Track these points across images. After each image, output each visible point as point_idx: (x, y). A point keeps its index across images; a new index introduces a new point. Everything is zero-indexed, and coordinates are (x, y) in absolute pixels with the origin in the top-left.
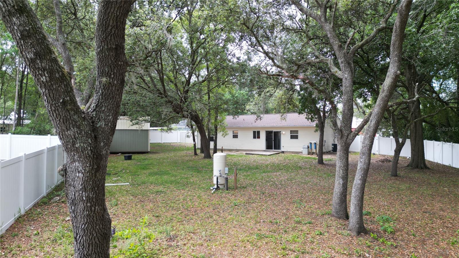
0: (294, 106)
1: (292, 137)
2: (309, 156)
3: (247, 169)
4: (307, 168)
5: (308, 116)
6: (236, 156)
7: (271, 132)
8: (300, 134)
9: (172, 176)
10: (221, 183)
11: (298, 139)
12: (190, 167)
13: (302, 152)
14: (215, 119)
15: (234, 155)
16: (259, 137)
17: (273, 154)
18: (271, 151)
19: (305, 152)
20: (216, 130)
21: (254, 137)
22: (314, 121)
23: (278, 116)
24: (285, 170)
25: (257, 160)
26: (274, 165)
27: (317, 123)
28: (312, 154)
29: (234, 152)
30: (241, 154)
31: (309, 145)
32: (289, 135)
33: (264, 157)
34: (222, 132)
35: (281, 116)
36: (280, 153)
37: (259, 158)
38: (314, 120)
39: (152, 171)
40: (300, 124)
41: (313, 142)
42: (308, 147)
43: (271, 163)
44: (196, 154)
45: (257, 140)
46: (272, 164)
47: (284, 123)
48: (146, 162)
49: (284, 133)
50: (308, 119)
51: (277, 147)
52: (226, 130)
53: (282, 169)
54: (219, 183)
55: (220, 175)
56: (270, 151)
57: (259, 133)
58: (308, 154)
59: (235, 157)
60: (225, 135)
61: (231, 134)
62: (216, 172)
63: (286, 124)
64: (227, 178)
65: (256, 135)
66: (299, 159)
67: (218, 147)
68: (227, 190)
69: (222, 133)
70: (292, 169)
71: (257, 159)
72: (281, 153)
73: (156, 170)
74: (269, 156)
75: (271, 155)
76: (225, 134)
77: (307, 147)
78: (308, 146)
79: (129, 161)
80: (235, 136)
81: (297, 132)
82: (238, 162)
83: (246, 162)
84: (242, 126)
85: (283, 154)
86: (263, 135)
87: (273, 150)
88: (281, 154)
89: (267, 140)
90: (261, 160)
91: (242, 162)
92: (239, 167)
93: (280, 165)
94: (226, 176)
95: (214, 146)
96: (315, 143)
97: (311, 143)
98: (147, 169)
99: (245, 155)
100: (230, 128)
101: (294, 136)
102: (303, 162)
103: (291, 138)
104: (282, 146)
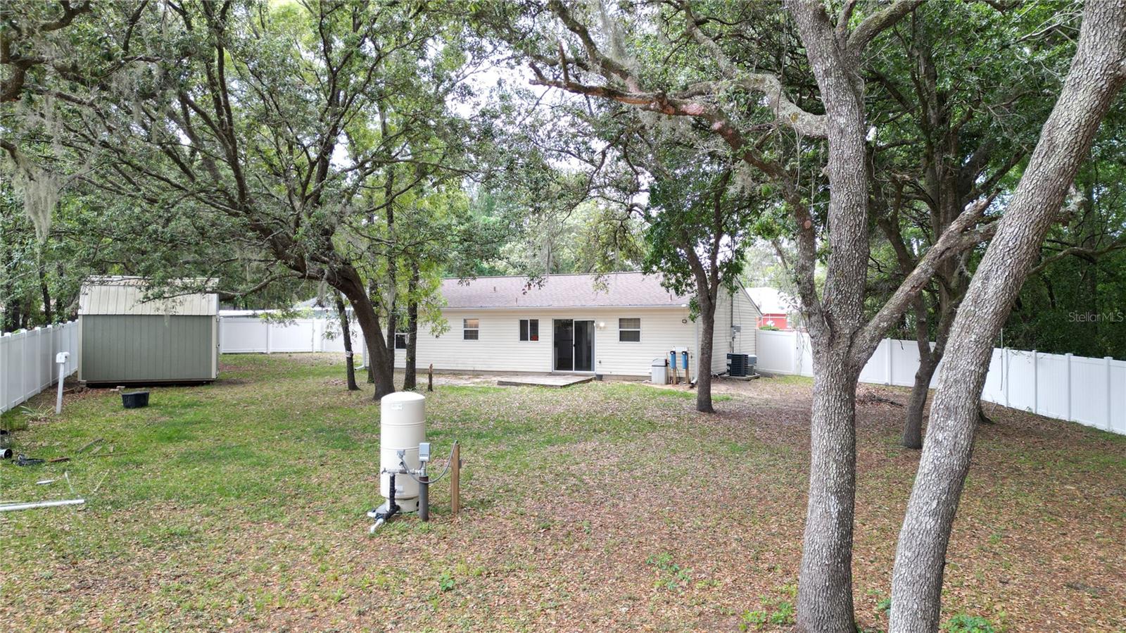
0: (630, 251)
1: (624, 337)
2: (669, 387)
3: (499, 432)
4: (669, 427)
5: (669, 279)
6: (472, 389)
7: (569, 323)
8: (644, 329)
9: (254, 466)
10: (406, 495)
11: (639, 340)
12: (322, 430)
13: (649, 378)
14: (411, 285)
15: (464, 388)
16: (535, 337)
17: (573, 384)
18: (568, 374)
19: (659, 375)
20: (414, 317)
21: (523, 337)
22: (682, 293)
23: (588, 279)
24: (608, 432)
25: (528, 402)
26: (577, 418)
27: (692, 299)
28: (677, 383)
29: (467, 377)
30: (485, 385)
31: (670, 359)
32: (615, 330)
33: (548, 394)
34: (431, 322)
35: (596, 279)
36: (591, 380)
37: (536, 395)
38: (684, 291)
39: (194, 445)
40: (645, 302)
41: (679, 350)
42: (667, 364)
43: (568, 411)
44: (353, 386)
45: (529, 344)
46: (570, 415)
47: (603, 299)
48: (190, 415)
49: (602, 324)
50: (667, 287)
51: (584, 364)
52: (441, 318)
53: (601, 431)
54: (397, 495)
55: (401, 468)
56: (564, 375)
57: (535, 324)
58: (667, 383)
59: (469, 392)
60: (438, 332)
61: (457, 328)
62: (389, 460)
63: (607, 302)
64: (426, 478)
65: (529, 331)
66: (645, 396)
67: (420, 364)
68: (426, 519)
69: (430, 325)
70: (629, 430)
71: (531, 399)
72: (595, 379)
73: (208, 443)
74: (564, 389)
75: (569, 385)
76: (440, 328)
77: (664, 364)
78: (666, 361)
79: (135, 412)
80: (471, 335)
81: (637, 321)
82: (476, 411)
83: (499, 410)
84: (489, 305)
85: (600, 383)
86: (547, 332)
87: (574, 371)
88: (594, 382)
89: (556, 344)
90: (541, 401)
91: (485, 409)
92: (477, 425)
93: (594, 417)
94: (421, 472)
95: (408, 363)
96: (686, 353)
97: (674, 353)
98: (179, 439)
99: (496, 386)
100: (455, 312)
101: (631, 335)
102: (657, 406)
103: (621, 340)
104: (598, 360)
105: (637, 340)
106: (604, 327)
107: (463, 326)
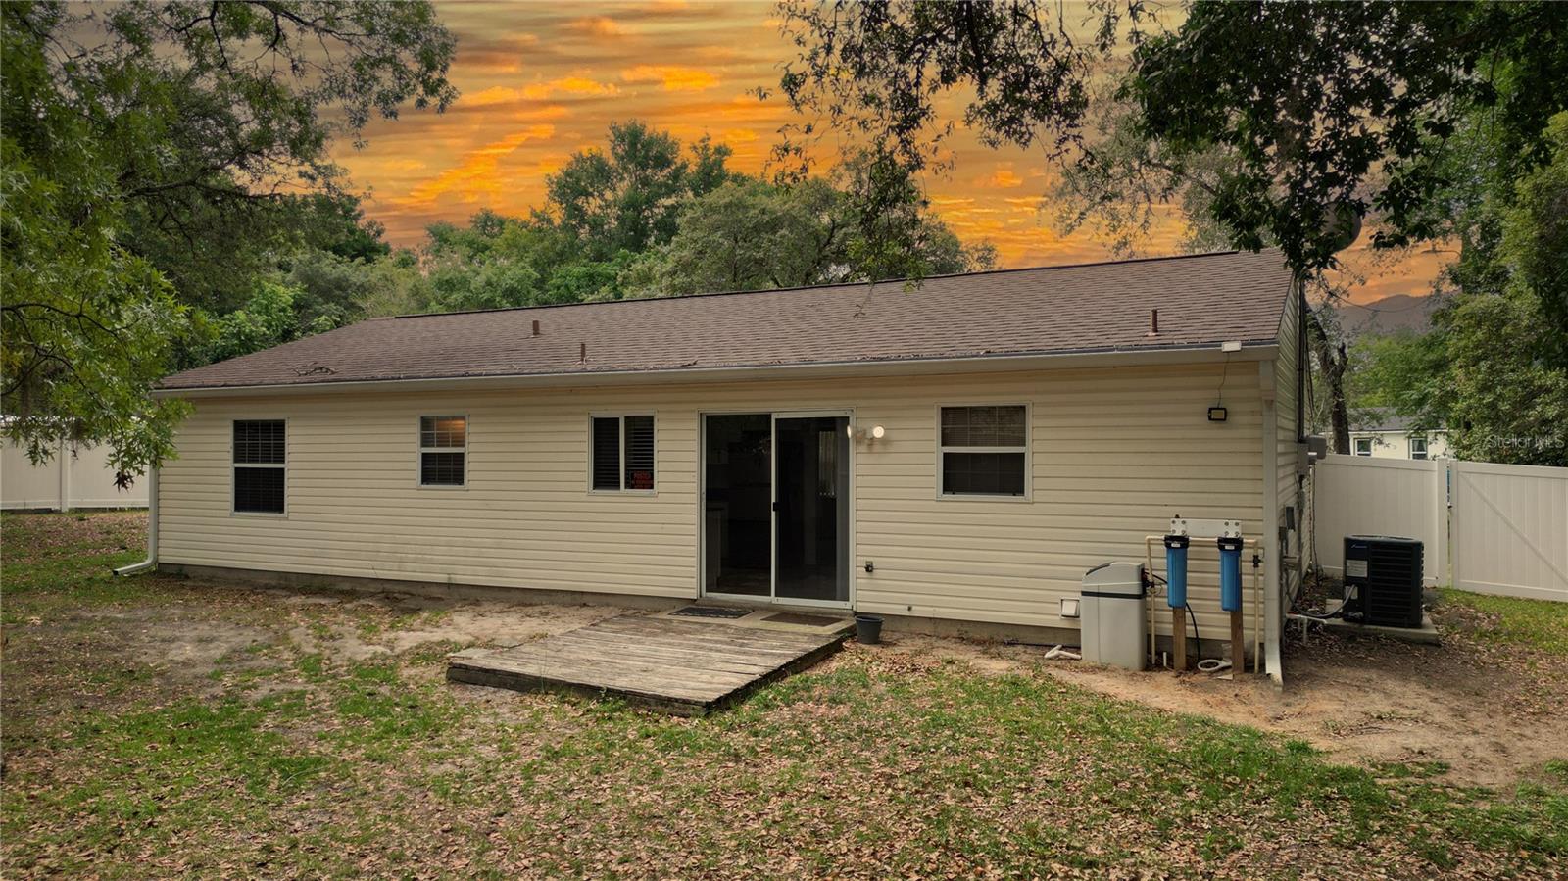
1: (960, 476)
7: (757, 427)
8: (1042, 448)
13: (1071, 639)
18: (755, 610)
19: (1111, 634)
21: (604, 477)
28: (1191, 667)
31: (1160, 565)
32: (926, 452)
41: (1204, 529)
42: (1145, 582)
49: (877, 432)
57: (642, 432)
58: (1149, 666)
61: (402, 448)
63: (899, 347)
65: (622, 455)
77: (1133, 585)
78: (1142, 573)
80: (442, 469)
81: (1010, 419)
86: (681, 458)
87: (773, 599)
89: (714, 500)
96: (1231, 547)
97: (1183, 542)
100: (394, 395)
103: (948, 489)
104: (862, 561)
105: (1017, 487)
106: (884, 441)
107: (417, 438)
